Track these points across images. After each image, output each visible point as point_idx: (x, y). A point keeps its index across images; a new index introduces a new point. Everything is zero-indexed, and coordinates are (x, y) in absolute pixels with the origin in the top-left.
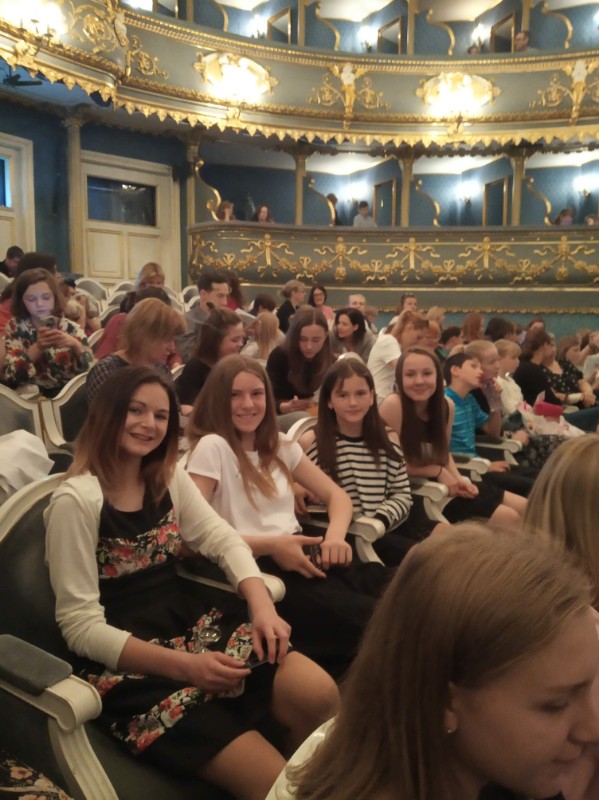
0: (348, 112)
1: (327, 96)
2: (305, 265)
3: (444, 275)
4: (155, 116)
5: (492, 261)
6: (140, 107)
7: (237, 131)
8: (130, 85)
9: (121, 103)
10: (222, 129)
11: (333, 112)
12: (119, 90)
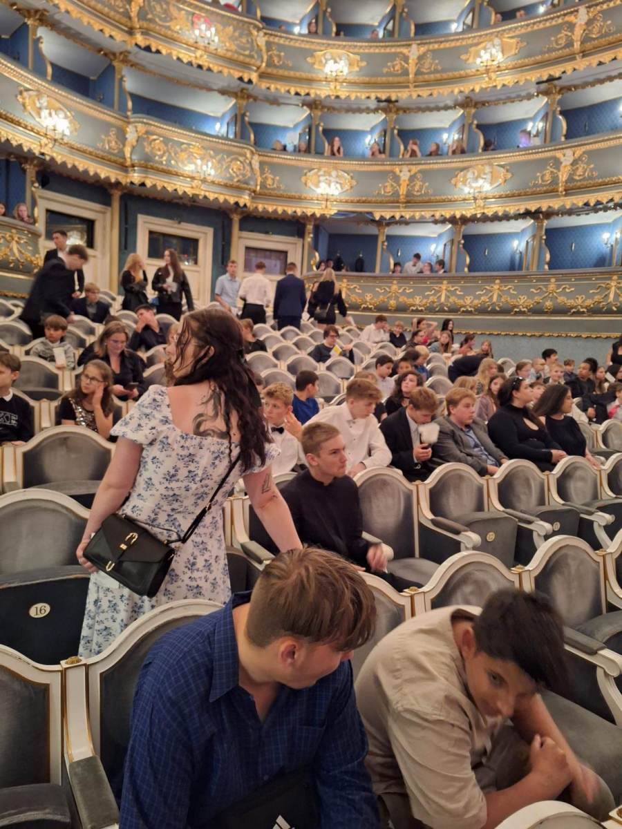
0: (402, 198)
1: (389, 189)
2: (368, 299)
3: (465, 306)
4: (275, 211)
5: (500, 296)
6: (266, 206)
7: (328, 216)
8: (260, 194)
9: (255, 205)
10: (318, 215)
11: (392, 199)
12: (253, 198)
